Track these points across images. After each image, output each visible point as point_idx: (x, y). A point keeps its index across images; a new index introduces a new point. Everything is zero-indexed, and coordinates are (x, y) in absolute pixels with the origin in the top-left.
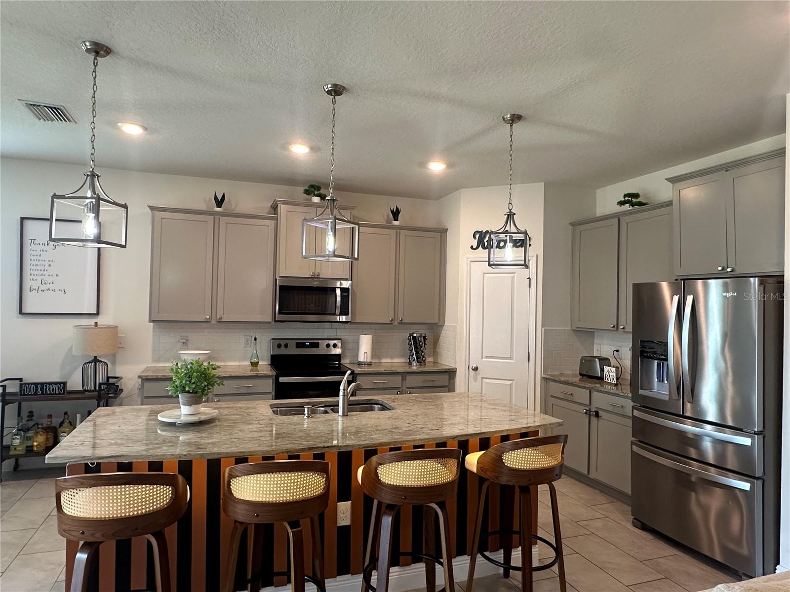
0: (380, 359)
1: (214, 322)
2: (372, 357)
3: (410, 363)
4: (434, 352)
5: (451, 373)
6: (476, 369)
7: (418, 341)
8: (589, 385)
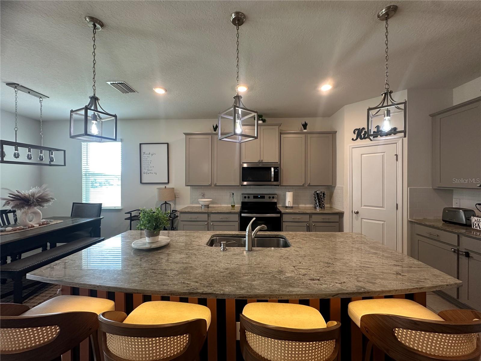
0: (298, 205)
1: (213, 186)
3: (315, 208)
4: (330, 202)
5: (341, 215)
6: (357, 213)
7: (319, 196)
8: (456, 231)
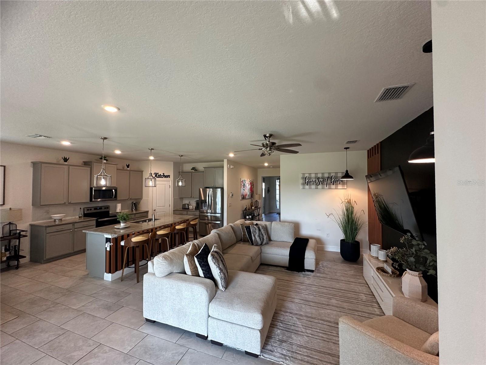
1: (67, 203)
2: (122, 210)
3: (132, 211)
5: (146, 212)
6: (155, 210)
8: (187, 210)
